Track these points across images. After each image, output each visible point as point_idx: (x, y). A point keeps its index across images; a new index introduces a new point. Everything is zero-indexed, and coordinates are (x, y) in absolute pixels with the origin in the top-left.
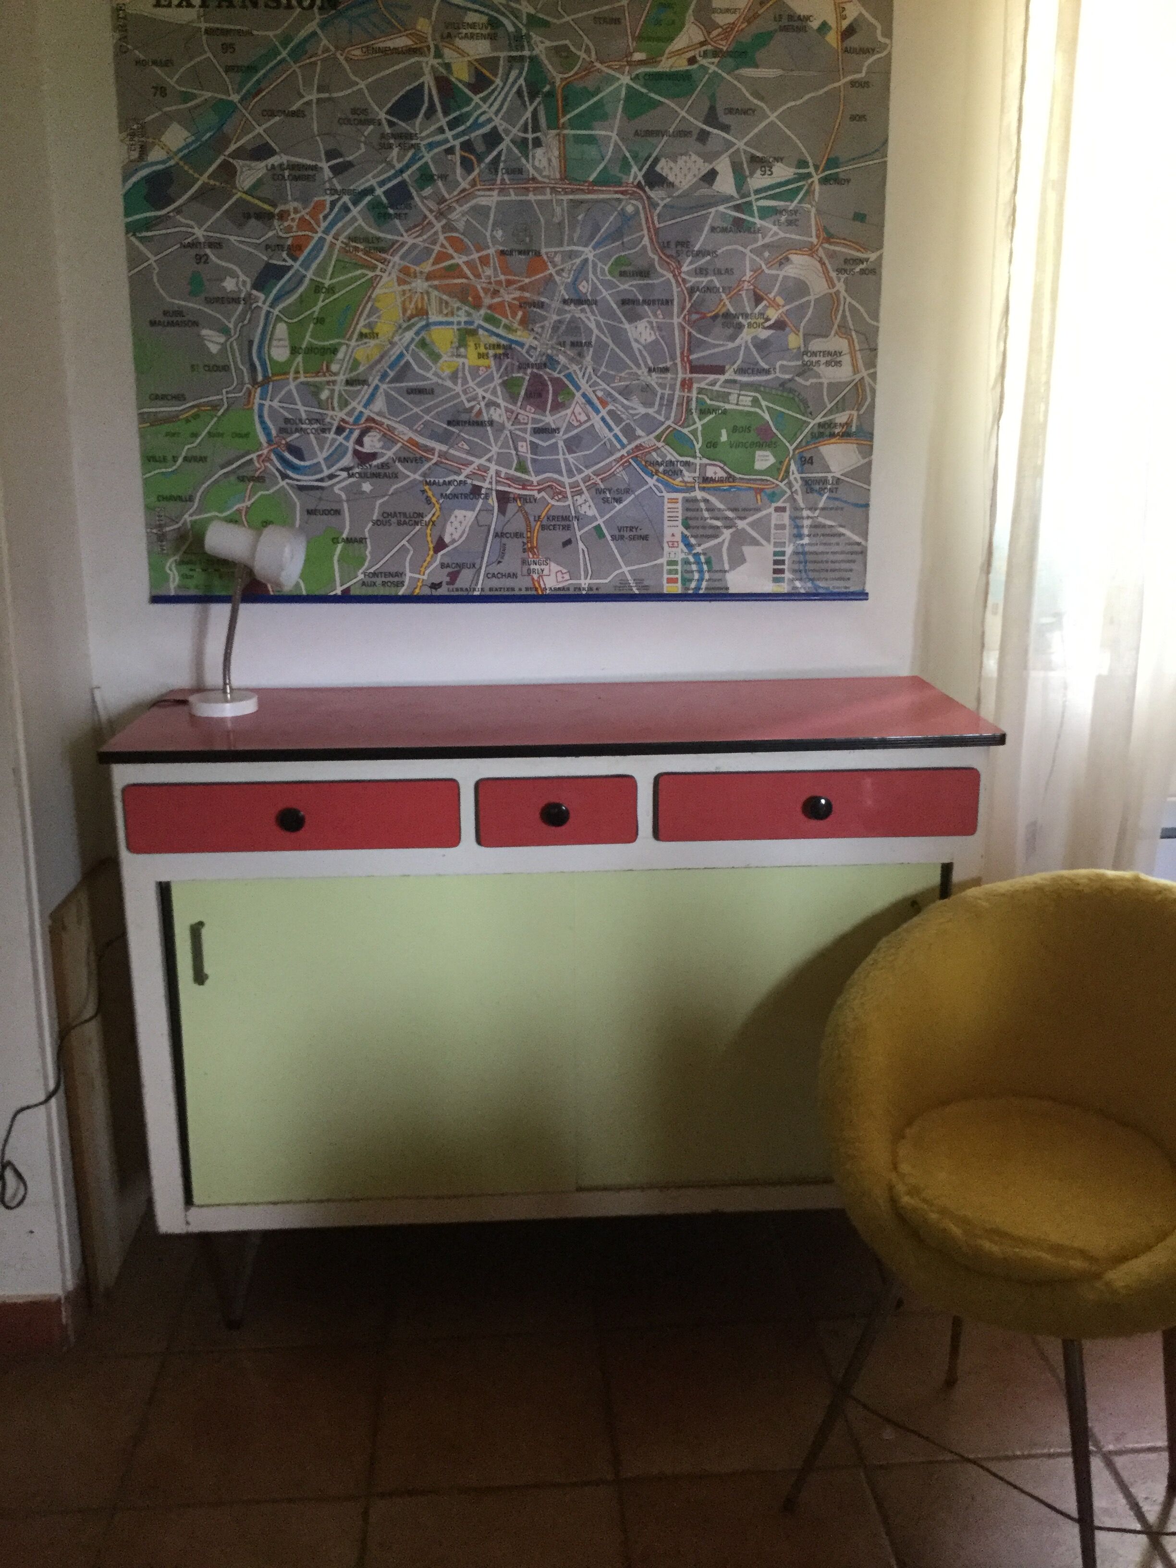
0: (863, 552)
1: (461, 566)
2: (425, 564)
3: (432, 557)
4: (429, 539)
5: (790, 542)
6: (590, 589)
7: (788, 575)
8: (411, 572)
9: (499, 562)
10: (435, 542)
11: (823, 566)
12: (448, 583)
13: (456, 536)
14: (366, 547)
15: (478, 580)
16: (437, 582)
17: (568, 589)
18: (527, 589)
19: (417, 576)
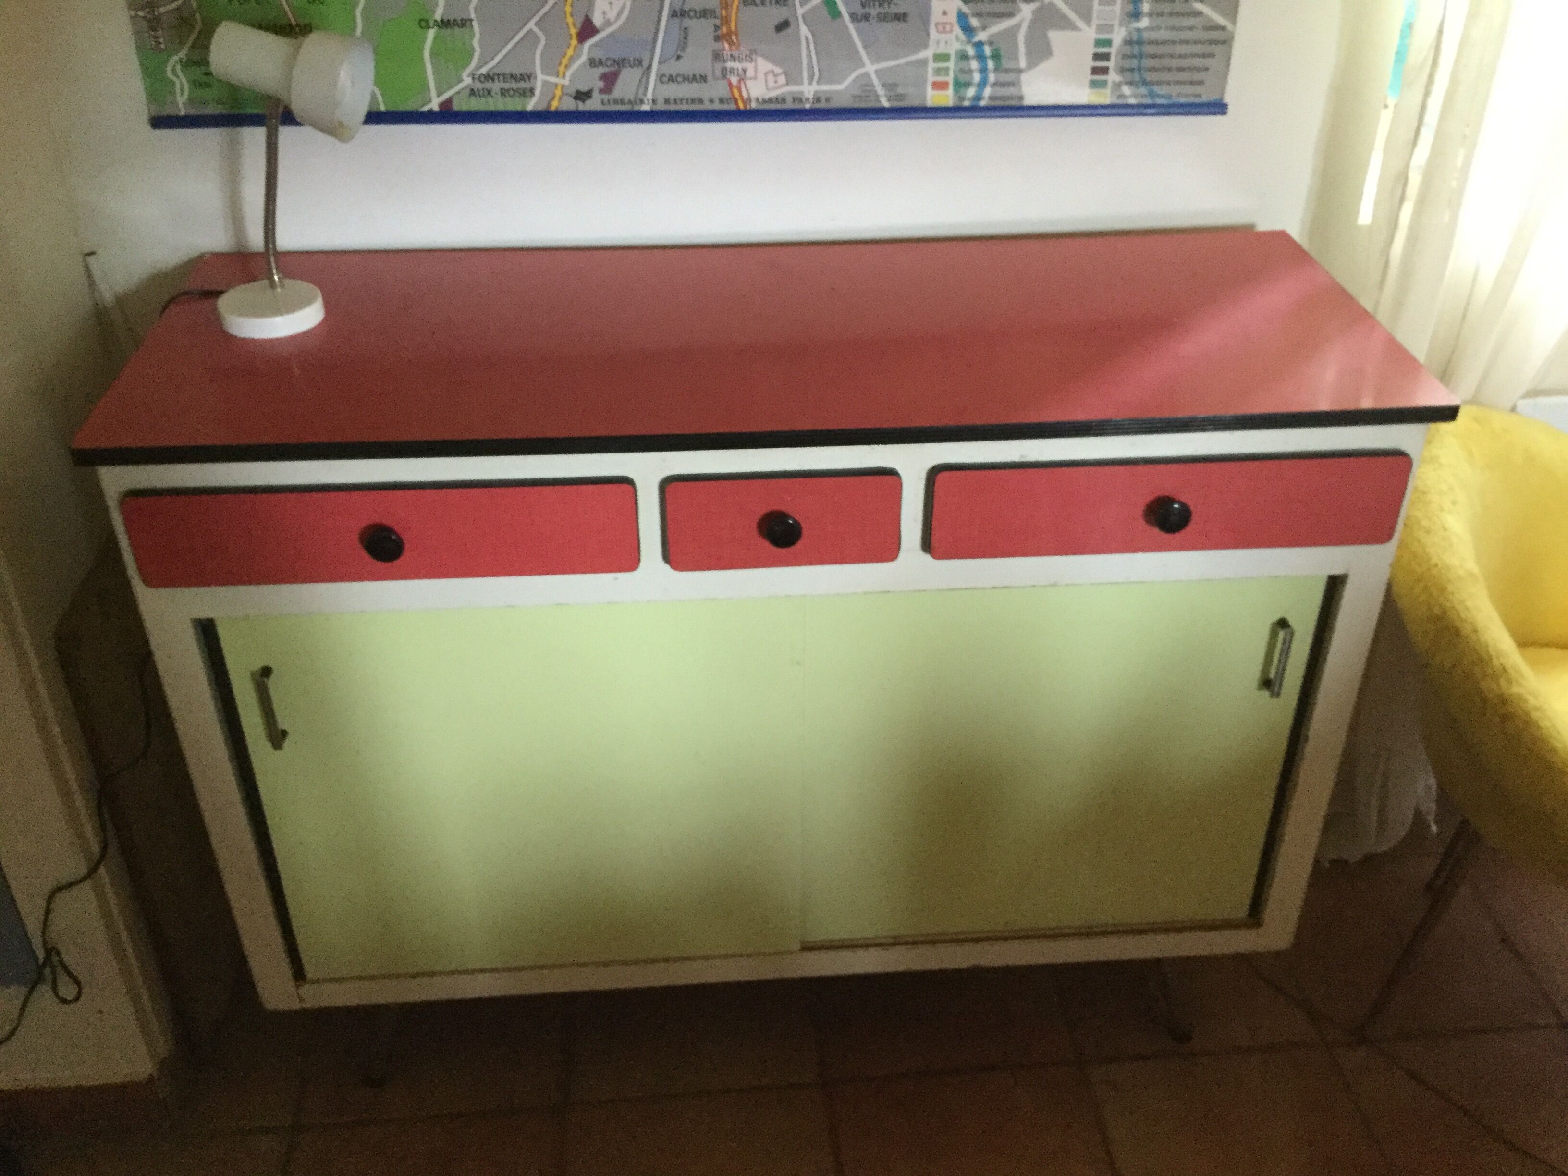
0: (1226, 42)
1: (620, 63)
2: (565, 61)
3: (575, 47)
4: (570, 20)
5: (1121, 25)
6: (818, 100)
7: (1113, 77)
8: (545, 72)
9: (679, 57)
10: (579, 26)
11: (1167, 62)
12: (602, 91)
13: (612, 15)
14: (472, 36)
15: (646, 89)
16: (584, 88)
17: (784, 100)
18: (721, 101)
19: (553, 79)
